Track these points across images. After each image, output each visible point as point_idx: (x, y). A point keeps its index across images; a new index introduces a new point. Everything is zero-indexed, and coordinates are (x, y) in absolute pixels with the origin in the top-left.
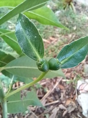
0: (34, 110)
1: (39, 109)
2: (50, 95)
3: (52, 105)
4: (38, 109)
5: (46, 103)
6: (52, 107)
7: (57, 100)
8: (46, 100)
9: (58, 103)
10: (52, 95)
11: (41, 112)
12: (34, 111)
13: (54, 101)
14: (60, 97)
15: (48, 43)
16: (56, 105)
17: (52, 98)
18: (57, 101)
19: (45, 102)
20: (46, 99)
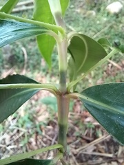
0: (75, 153)
1: (83, 155)
2: (103, 143)
3: (102, 157)
4: (81, 155)
5: (94, 151)
6: (101, 159)
7: (110, 153)
8: (95, 148)
9: (110, 158)
10: (106, 144)
11: (84, 160)
12: (75, 155)
13: (106, 152)
14: (116, 151)
15: (118, 69)
16: (108, 160)
17: (104, 147)
18: (111, 155)
19: (93, 149)
20: (95, 145)
